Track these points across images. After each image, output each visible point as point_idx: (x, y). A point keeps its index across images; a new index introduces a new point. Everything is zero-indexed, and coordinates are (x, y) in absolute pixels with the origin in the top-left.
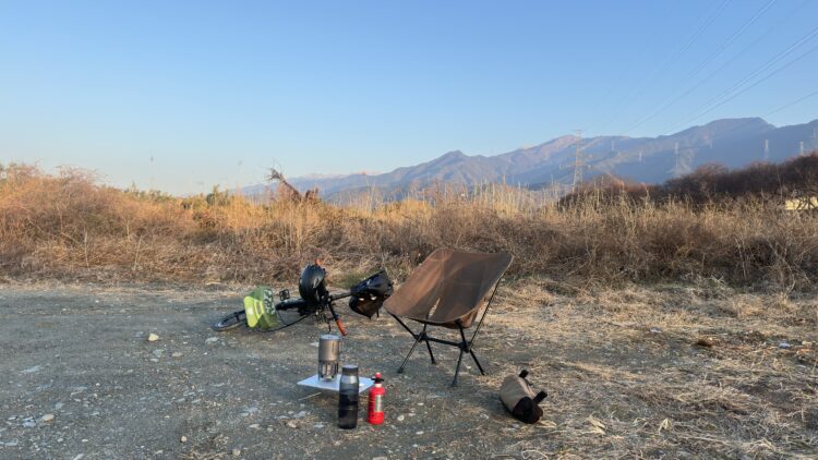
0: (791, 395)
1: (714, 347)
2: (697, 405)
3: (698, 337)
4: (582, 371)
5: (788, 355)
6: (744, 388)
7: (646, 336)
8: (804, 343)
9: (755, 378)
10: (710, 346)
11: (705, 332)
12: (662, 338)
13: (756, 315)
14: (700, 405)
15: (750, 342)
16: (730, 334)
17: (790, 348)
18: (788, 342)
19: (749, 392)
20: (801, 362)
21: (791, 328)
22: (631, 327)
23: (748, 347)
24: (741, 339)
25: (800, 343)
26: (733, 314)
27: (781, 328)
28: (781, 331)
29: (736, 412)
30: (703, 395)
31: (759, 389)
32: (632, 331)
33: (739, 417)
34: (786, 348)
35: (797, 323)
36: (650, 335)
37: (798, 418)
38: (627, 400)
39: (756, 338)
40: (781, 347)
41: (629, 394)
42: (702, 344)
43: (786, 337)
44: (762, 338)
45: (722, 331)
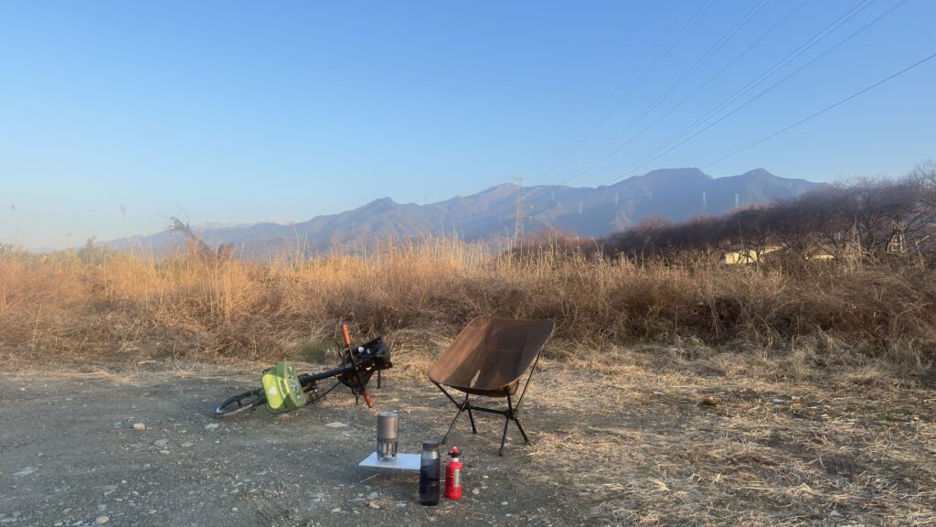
0: (803, 445)
1: (718, 406)
2: (731, 460)
3: (700, 398)
4: (616, 435)
5: (783, 410)
6: (761, 442)
7: (651, 398)
8: (793, 398)
9: (768, 433)
10: (714, 405)
11: (704, 392)
12: (668, 400)
13: (743, 373)
14: (735, 459)
15: (747, 399)
16: (727, 393)
17: (783, 403)
18: (779, 398)
19: (769, 445)
20: (797, 416)
21: (777, 385)
22: (634, 390)
23: (746, 404)
24: (738, 396)
25: (790, 398)
26: (721, 373)
27: (769, 385)
28: (770, 387)
29: (767, 463)
30: (733, 450)
31: (775, 441)
32: (636, 393)
33: (771, 467)
34: (779, 403)
35: (780, 379)
36: (654, 397)
37: (817, 464)
38: (669, 459)
39: (751, 396)
40: (776, 403)
41: (668, 454)
42: (707, 404)
43: (776, 393)
44: (756, 396)
45: (718, 390)
